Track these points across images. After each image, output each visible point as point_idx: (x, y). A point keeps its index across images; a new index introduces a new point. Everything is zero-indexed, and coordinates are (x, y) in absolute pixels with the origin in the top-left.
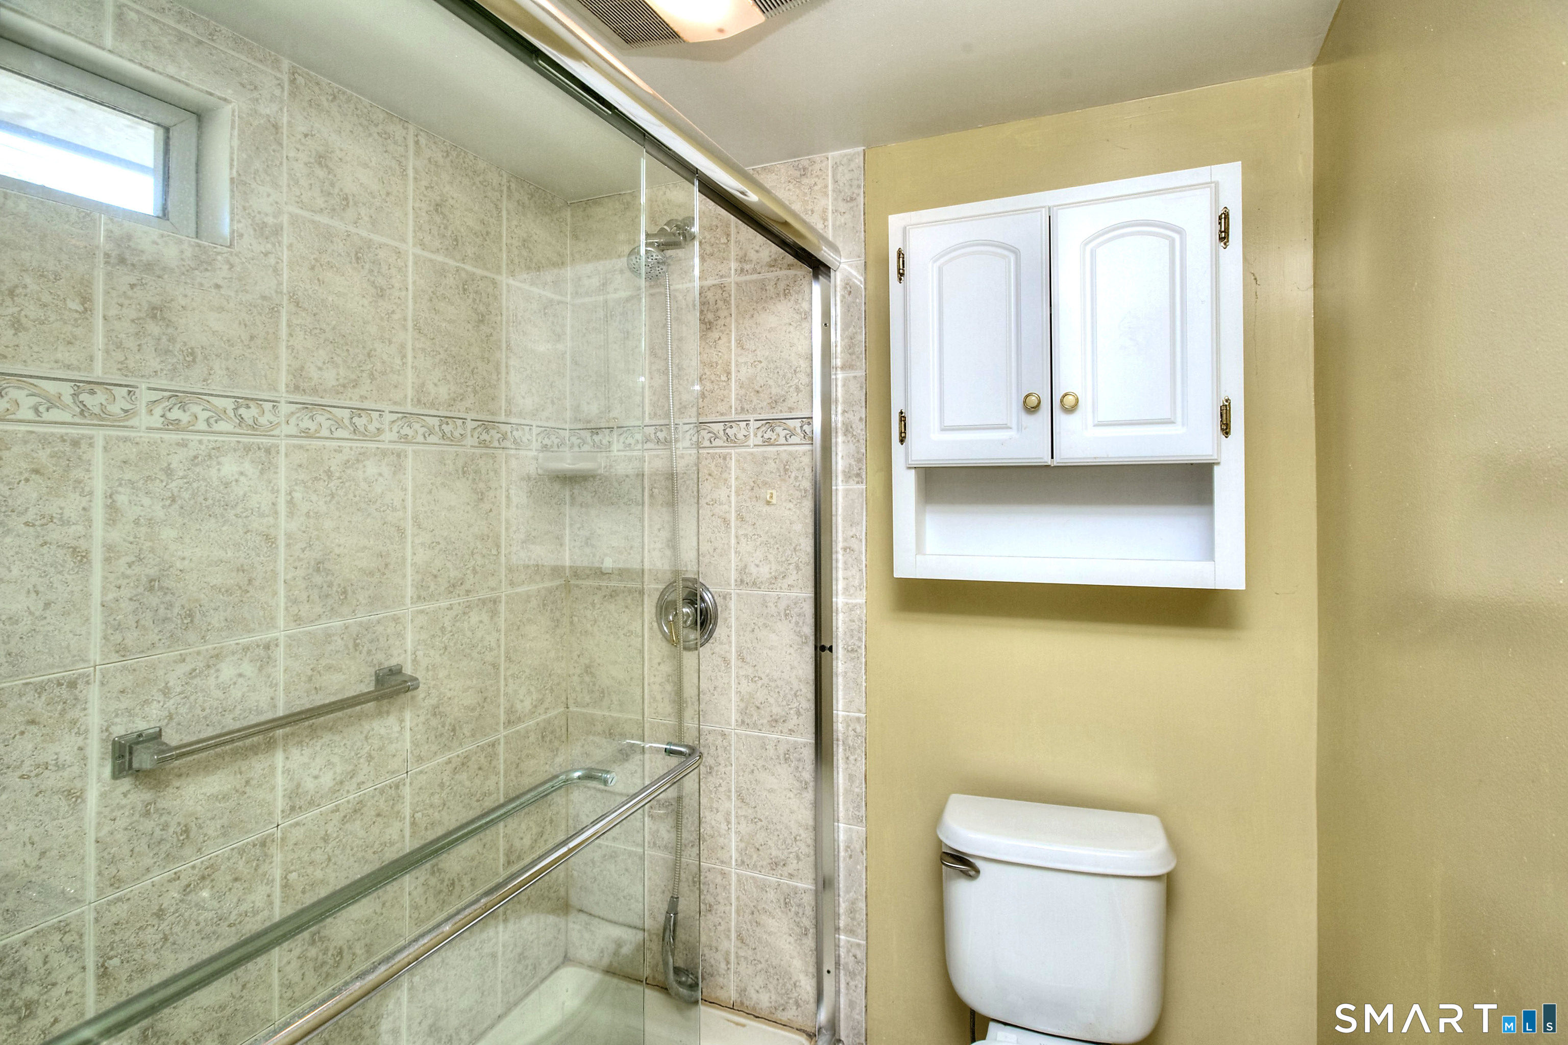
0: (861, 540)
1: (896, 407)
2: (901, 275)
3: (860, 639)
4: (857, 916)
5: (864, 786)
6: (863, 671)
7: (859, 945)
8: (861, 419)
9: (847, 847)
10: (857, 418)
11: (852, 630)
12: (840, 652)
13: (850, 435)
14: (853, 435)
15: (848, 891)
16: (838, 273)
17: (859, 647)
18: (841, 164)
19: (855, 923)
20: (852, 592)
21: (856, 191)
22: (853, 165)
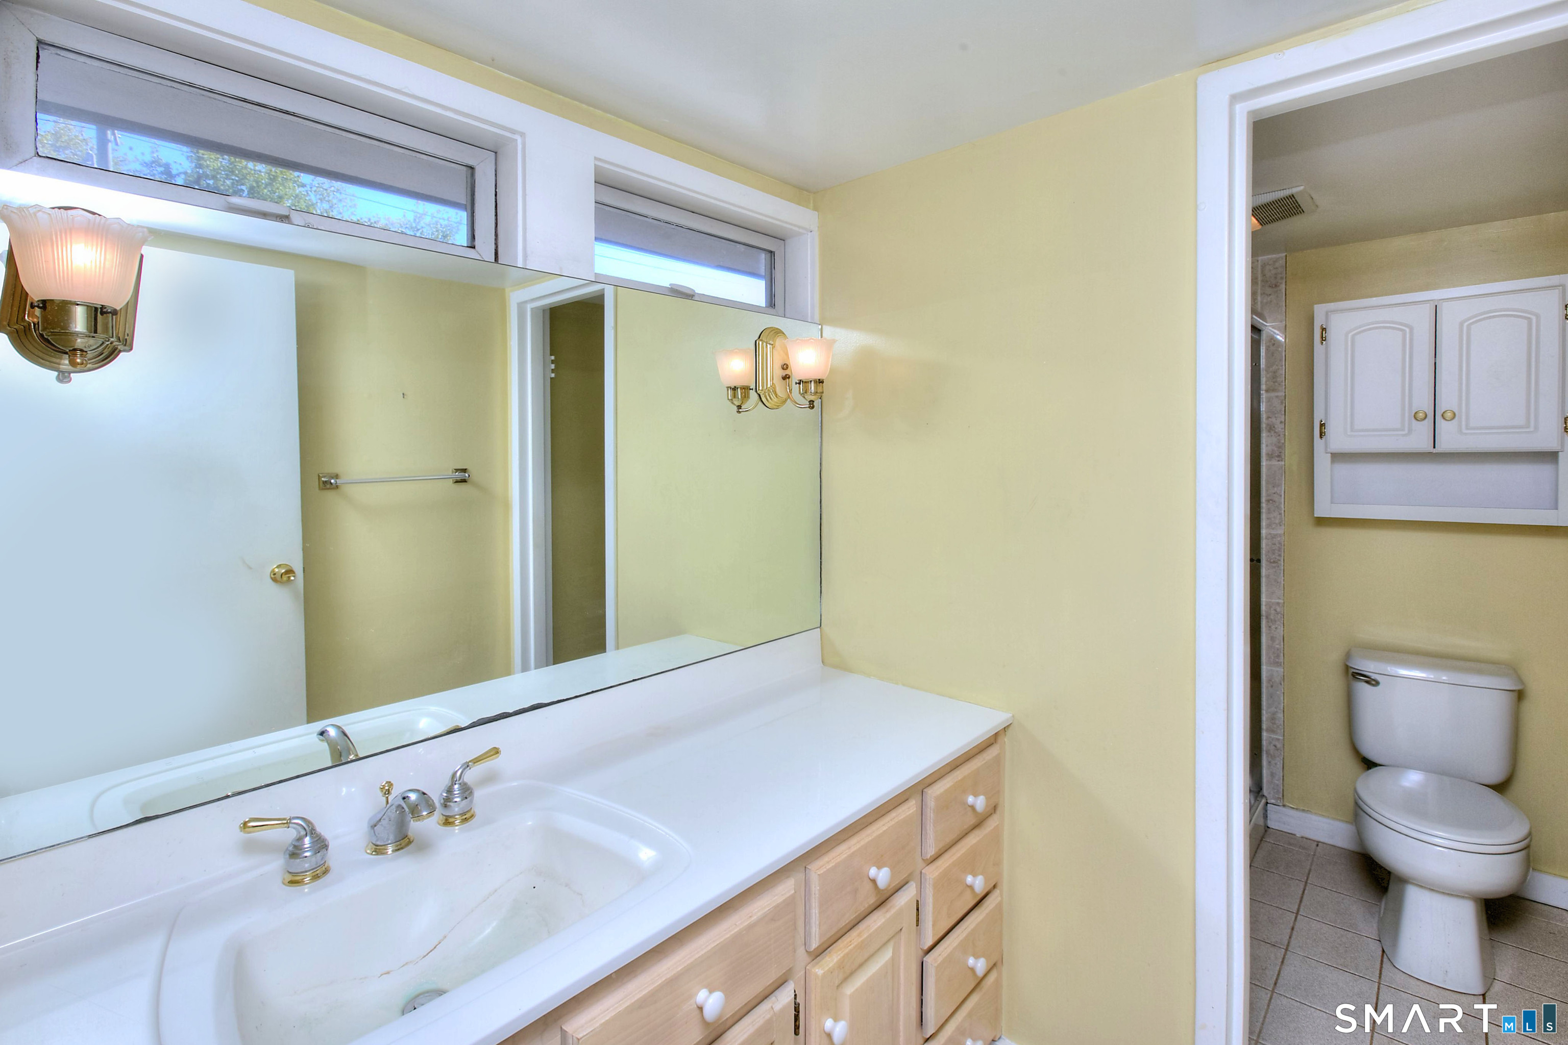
0: (1281, 496)
1: (1318, 416)
2: (1323, 339)
3: (1280, 555)
4: (1277, 722)
5: (1282, 643)
6: (1282, 575)
7: (1278, 740)
8: (1281, 422)
9: (1269, 681)
10: (1278, 421)
11: (1274, 550)
12: (1264, 563)
13: (1273, 432)
14: (1275, 432)
15: (1269, 707)
16: (1264, 332)
17: (1280, 560)
18: (1268, 264)
19: (1275, 726)
20: (1273, 526)
21: (1280, 281)
22: (1277, 265)
